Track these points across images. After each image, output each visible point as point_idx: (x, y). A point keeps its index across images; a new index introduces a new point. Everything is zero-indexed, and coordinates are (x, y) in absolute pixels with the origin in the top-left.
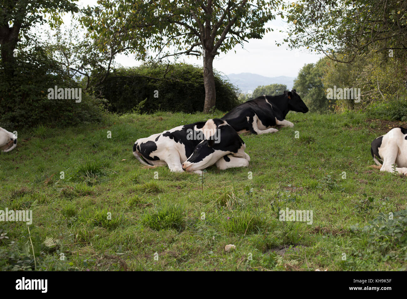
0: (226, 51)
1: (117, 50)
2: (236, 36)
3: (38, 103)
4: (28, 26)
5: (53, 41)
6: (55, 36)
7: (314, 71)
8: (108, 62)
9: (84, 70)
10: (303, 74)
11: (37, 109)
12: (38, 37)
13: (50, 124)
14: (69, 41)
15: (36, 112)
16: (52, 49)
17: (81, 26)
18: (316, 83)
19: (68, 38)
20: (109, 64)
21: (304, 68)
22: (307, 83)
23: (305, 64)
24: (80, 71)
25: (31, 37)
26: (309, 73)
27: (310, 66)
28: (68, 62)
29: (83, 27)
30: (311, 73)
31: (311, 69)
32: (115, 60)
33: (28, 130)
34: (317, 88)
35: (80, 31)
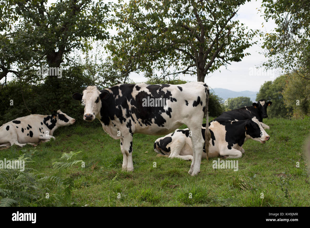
0: (213, 71)
1: (131, 70)
2: (221, 60)
3: (76, 108)
4: (69, 50)
5: (84, 63)
6: (85, 59)
7: (272, 87)
8: (125, 78)
9: (105, 84)
10: (264, 89)
11: (76, 113)
12: (76, 59)
13: (85, 124)
14: (95, 63)
15: (75, 115)
16: (84, 68)
17: (106, 51)
18: (273, 96)
19: (94, 60)
20: (125, 80)
21: (265, 84)
22: (266, 96)
23: (265, 82)
24: (103, 85)
25: (71, 59)
26: (268, 88)
27: (269, 83)
28: (94, 78)
29: (107, 52)
30: (270, 88)
31: (270, 85)
32: (129, 77)
33: (69, 129)
34: (274, 100)
35: (103, 55)
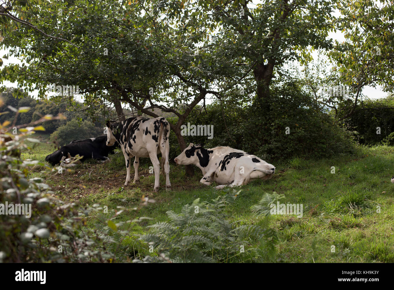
1: (364, 83)
3: (293, 135)
4: (281, 62)
5: (302, 76)
6: (303, 71)
8: (356, 94)
9: (331, 103)
11: (292, 142)
12: (290, 73)
13: (304, 156)
14: (317, 76)
15: (291, 145)
16: (303, 83)
17: (330, 60)
19: (315, 73)
20: (357, 97)
24: (328, 104)
25: (285, 73)
28: (316, 95)
29: (331, 62)
32: (362, 93)
33: (284, 162)
35: (327, 66)
